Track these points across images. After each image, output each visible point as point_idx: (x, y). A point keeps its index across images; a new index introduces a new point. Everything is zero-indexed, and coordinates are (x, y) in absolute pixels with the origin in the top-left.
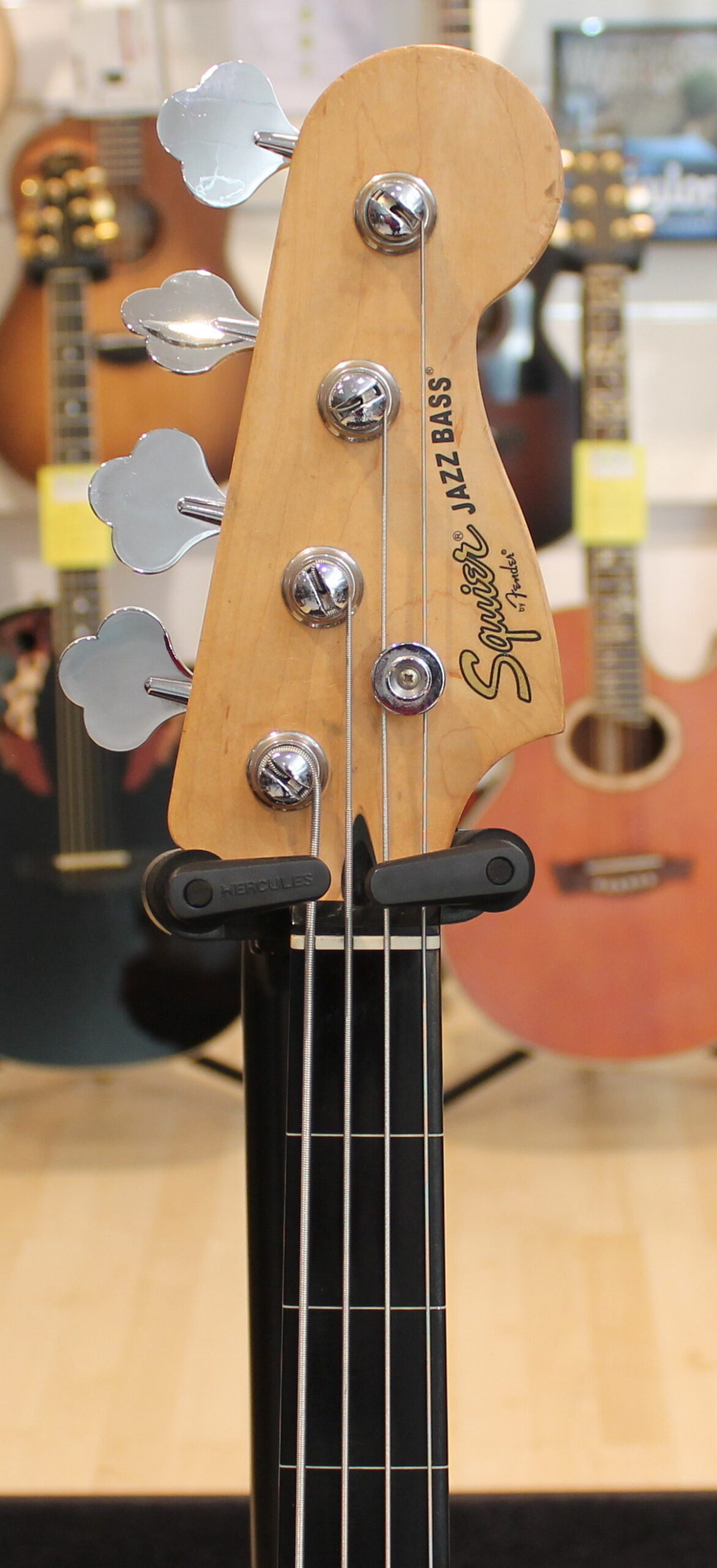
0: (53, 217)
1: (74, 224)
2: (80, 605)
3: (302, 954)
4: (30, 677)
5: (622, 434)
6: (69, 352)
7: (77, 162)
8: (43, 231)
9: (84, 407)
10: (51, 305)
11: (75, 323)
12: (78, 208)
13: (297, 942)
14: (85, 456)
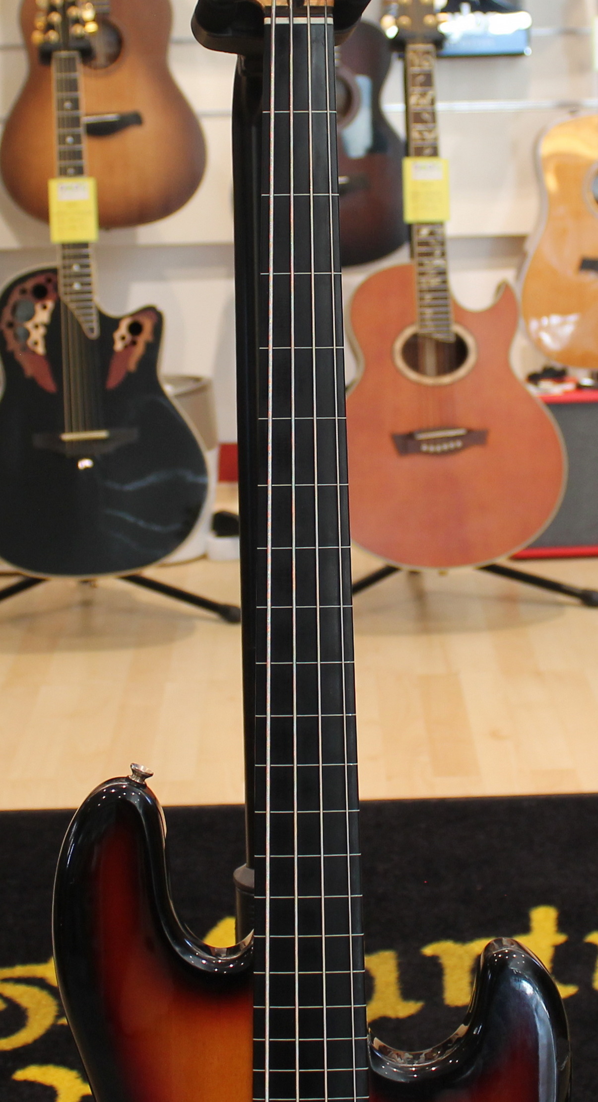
0: (56, 18)
1: (68, 22)
3: (270, 26)
4: (43, 316)
5: (434, 153)
6: (69, 105)
8: (50, 27)
9: (79, 140)
10: (55, 73)
11: (73, 85)
12: (73, 12)
13: (267, 21)
14: (79, 171)
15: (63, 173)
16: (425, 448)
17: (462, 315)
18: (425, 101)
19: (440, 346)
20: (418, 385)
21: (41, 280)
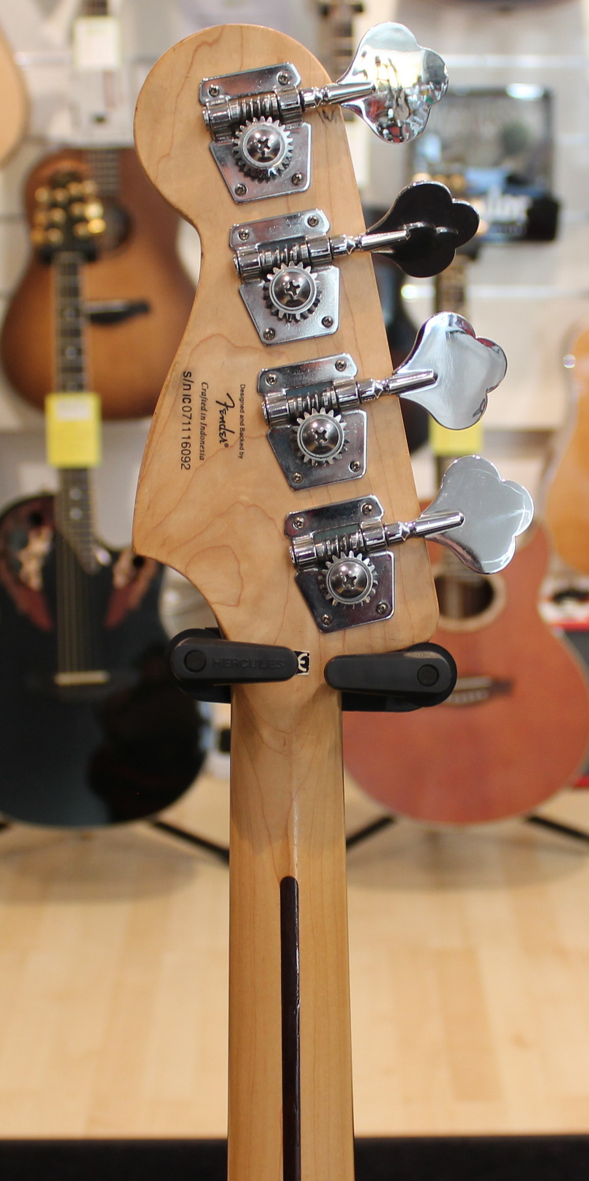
0: (58, 216)
1: (75, 221)
2: (75, 494)
4: (39, 545)
6: (68, 312)
7: (76, 177)
8: (51, 226)
9: (79, 352)
10: (56, 278)
11: (73, 292)
12: (77, 210)
14: (80, 388)
15: (64, 388)
19: (465, 588)
20: (443, 632)
21: (36, 507)
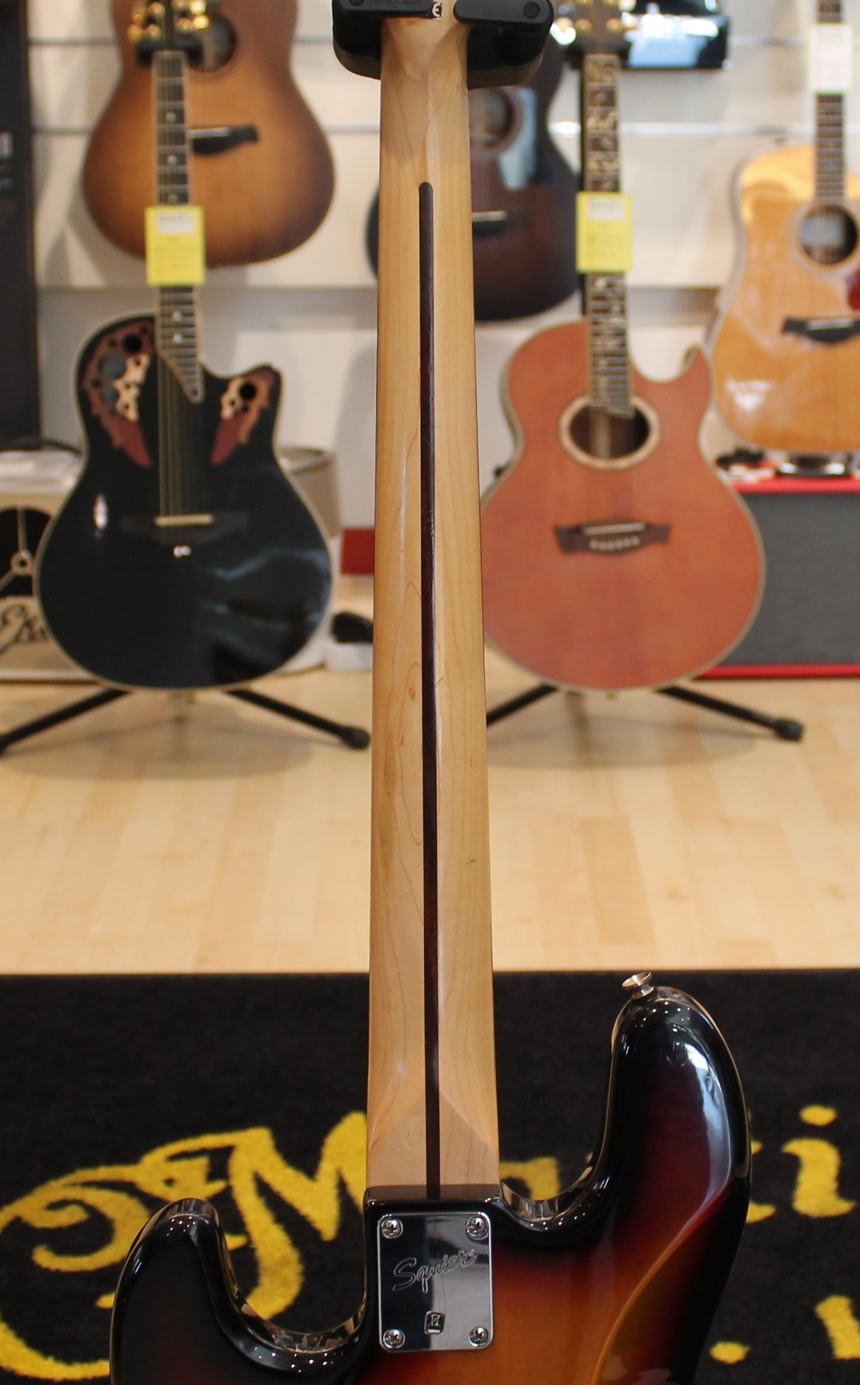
0: (157, 10)
1: (175, 15)
2: (178, 316)
4: (135, 374)
5: (615, 187)
6: (172, 116)
8: (151, 21)
9: (183, 160)
10: (156, 78)
11: (177, 92)
12: (180, 2)
14: (183, 199)
15: (164, 200)
16: (594, 545)
17: (643, 385)
18: (606, 124)
19: (615, 422)
20: (588, 469)
21: (134, 330)
